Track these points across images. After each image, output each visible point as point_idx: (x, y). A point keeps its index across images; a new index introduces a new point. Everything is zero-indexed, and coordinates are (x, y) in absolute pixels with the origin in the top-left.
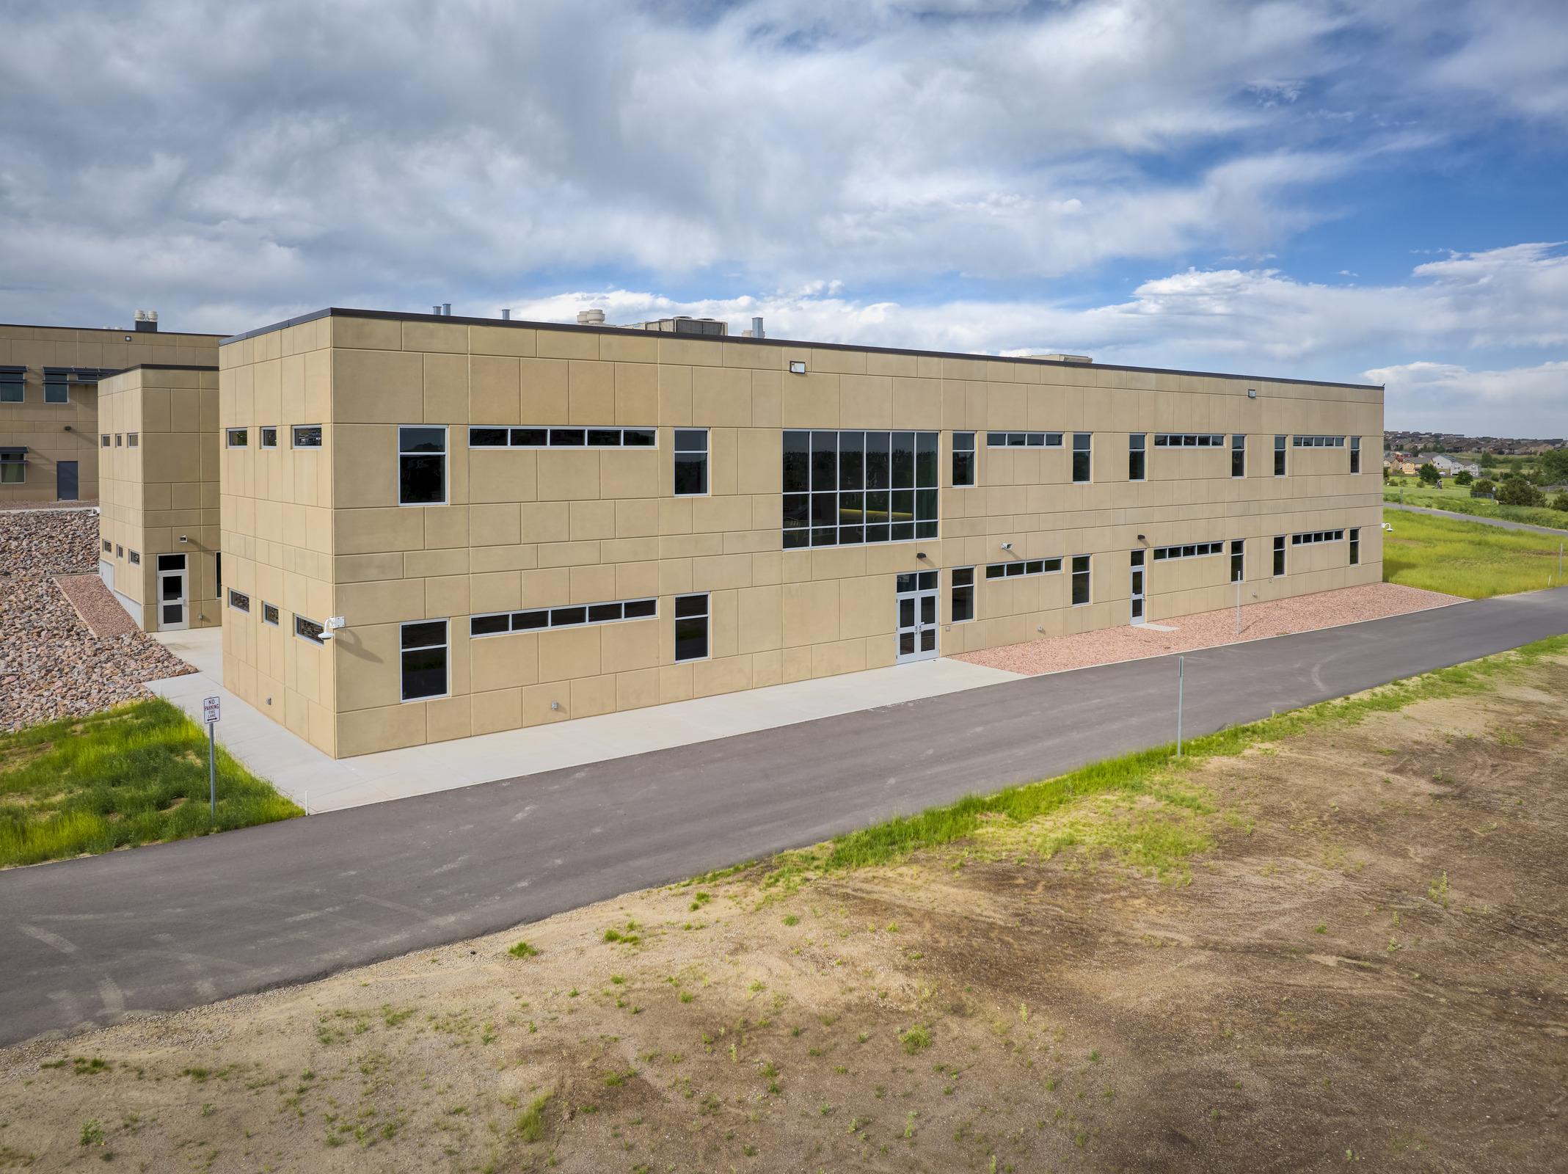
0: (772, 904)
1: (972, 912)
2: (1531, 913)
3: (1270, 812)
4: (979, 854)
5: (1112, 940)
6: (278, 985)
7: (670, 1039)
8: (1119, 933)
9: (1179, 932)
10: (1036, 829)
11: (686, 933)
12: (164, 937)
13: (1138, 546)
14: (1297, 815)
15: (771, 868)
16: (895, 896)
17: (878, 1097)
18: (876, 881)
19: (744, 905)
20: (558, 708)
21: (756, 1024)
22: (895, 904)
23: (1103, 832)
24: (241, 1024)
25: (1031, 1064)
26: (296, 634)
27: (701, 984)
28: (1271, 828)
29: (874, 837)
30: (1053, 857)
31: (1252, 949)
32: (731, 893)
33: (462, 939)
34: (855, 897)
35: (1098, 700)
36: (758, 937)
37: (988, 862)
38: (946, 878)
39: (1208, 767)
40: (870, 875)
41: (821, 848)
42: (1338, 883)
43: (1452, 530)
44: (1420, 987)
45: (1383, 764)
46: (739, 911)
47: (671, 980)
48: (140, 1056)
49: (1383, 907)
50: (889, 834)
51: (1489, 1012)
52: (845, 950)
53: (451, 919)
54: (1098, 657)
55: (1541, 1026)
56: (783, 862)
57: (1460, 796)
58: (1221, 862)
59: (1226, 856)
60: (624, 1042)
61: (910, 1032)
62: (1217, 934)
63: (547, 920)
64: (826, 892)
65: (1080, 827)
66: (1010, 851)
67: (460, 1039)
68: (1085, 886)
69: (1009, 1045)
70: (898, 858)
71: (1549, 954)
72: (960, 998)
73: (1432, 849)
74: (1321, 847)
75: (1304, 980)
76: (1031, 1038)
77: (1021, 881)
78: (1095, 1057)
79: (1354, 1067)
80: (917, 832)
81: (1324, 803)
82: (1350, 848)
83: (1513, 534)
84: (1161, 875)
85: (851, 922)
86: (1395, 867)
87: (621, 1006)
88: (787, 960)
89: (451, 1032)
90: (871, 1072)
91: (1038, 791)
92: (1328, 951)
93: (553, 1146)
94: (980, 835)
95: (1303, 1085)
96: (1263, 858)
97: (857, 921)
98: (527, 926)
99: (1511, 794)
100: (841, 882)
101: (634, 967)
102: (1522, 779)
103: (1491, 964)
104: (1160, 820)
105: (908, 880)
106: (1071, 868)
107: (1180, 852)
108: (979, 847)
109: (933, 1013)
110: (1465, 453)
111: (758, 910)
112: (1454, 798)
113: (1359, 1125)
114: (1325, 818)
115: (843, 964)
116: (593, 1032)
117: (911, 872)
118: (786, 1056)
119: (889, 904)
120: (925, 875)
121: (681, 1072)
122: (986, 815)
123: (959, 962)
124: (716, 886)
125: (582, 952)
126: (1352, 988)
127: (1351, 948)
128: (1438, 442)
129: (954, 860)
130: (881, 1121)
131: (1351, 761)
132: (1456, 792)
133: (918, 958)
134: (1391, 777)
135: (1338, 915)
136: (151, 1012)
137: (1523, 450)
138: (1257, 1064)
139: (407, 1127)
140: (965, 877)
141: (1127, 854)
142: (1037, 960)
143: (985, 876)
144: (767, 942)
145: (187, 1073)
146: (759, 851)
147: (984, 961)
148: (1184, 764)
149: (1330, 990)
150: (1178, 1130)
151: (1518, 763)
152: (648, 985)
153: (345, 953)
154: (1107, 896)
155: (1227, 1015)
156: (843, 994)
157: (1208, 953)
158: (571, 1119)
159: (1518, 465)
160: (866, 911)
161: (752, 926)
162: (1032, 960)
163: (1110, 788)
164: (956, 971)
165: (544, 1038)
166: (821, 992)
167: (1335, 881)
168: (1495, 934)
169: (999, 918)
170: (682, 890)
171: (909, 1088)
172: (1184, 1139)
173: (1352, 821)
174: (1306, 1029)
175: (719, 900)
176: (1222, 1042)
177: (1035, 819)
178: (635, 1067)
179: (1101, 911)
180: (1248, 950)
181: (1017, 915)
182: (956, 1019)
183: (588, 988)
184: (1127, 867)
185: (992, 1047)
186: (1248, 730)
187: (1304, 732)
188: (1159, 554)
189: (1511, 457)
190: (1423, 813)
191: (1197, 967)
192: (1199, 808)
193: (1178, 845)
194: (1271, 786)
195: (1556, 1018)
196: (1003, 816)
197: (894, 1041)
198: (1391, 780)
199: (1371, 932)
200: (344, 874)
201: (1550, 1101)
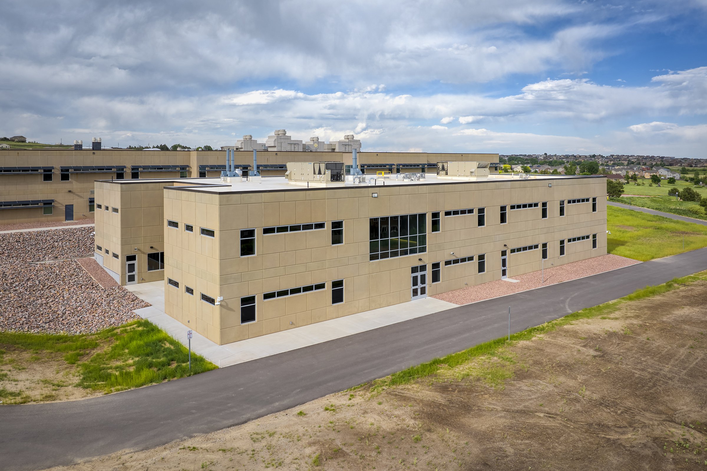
0: (373, 398)
1: (435, 400)
2: (610, 399)
3: (536, 363)
4: (438, 380)
5: (477, 408)
6: (234, 425)
7: (349, 439)
8: (479, 406)
9: (497, 406)
10: (457, 370)
11: (348, 408)
12: (194, 411)
13: (504, 249)
14: (545, 364)
15: (372, 385)
16: (411, 395)
17: (407, 454)
18: (405, 390)
19: (365, 398)
20: (292, 324)
21: (372, 435)
22: (411, 397)
23: (479, 371)
24: (228, 436)
25: (449, 445)
26: (202, 300)
27: (355, 423)
28: (535, 369)
29: (404, 374)
30: (461, 380)
31: (519, 411)
32: (360, 394)
33: (282, 410)
34: (399, 395)
35: (484, 316)
36: (370, 409)
37: (441, 383)
38: (427, 388)
39: (519, 345)
40: (403, 387)
41: (387, 378)
42: (551, 389)
43: (649, 221)
44: (566, 423)
45: (580, 343)
46: (364, 400)
47: (346, 422)
48: (204, 446)
49: (563, 397)
50: (409, 373)
51: (584, 430)
52: (396, 412)
53: (277, 404)
54: (487, 295)
55: (598, 434)
56: (375, 383)
57: (603, 356)
58: (515, 382)
59: (518, 379)
60: (336, 440)
61: (416, 437)
62: (509, 407)
63: (306, 404)
64: (390, 393)
65: (472, 369)
66: (448, 378)
67: (291, 440)
68: (470, 391)
69: (443, 440)
70: (412, 381)
71: (609, 412)
72: (430, 427)
73: (586, 377)
74: (549, 376)
75: (532, 421)
76: (449, 438)
77: (450, 389)
78: (467, 444)
79: (539, 446)
80: (418, 372)
81: (555, 359)
82: (559, 376)
83: (674, 222)
84: (495, 387)
85: (398, 404)
86: (571, 383)
87: (334, 430)
88: (379, 416)
89: (287, 438)
90: (405, 448)
91: (459, 356)
92: (541, 412)
93: (323, 467)
94: (438, 373)
95: (523, 451)
96: (529, 380)
97: (400, 403)
98: (300, 406)
99: (620, 355)
100: (394, 390)
101: (335, 418)
102: (626, 349)
103: (590, 415)
104: (498, 366)
105: (415, 389)
106: (467, 384)
107: (503, 378)
108: (438, 377)
109: (422, 431)
110: (675, 166)
111: (369, 400)
112: (600, 357)
113: (536, 461)
114: (554, 365)
115: (396, 417)
116: (327, 438)
117: (416, 386)
118: (381, 444)
119: (409, 397)
120: (420, 387)
121: (353, 448)
122: (441, 365)
123: (430, 416)
124: (355, 392)
125: (319, 414)
126: (545, 423)
127: (549, 411)
128: (662, 161)
129: (430, 382)
130: (408, 460)
131: (569, 342)
132: (602, 354)
133: (418, 415)
134: (581, 348)
135: (548, 400)
136: (202, 434)
137: (701, 165)
138: (512, 445)
139: (284, 463)
140: (433, 388)
141: (485, 379)
142: (453, 415)
143: (439, 387)
144: (373, 410)
145: (220, 450)
146: (367, 379)
147: (437, 416)
148: (509, 344)
149: (539, 424)
150: (486, 462)
151: (628, 343)
152: (340, 424)
153: (249, 415)
154: (477, 394)
155: (506, 431)
156: (396, 426)
157: (505, 412)
158: (326, 460)
159: (697, 174)
160: (402, 400)
161: (368, 405)
162: (452, 415)
163: (483, 354)
164: (429, 419)
165: (314, 439)
166: (390, 425)
167: (551, 388)
168: (595, 406)
169: (443, 401)
170: (345, 393)
171: (415, 452)
172: (487, 464)
173: (562, 366)
174: (528, 435)
175: (357, 396)
176: (503, 439)
177: (457, 366)
178: (341, 447)
179: (474, 399)
180: (517, 411)
181: (448, 401)
182: (428, 433)
183: (323, 425)
184: (485, 384)
185: (438, 440)
186: (536, 329)
187: (556, 330)
188: (513, 251)
189: (696, 168)
190: (587, 363)
191: (501, 417)
192: (512, 362)
193: (502, 376)
194: (538, 353)
195: (603, 431)
196: (447, 365)
197: (411, 439)
198: (581, 350)
199: (557, 405)
200: (239, 389)
201: (590, 454)
